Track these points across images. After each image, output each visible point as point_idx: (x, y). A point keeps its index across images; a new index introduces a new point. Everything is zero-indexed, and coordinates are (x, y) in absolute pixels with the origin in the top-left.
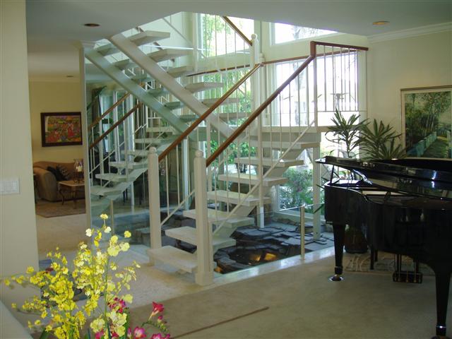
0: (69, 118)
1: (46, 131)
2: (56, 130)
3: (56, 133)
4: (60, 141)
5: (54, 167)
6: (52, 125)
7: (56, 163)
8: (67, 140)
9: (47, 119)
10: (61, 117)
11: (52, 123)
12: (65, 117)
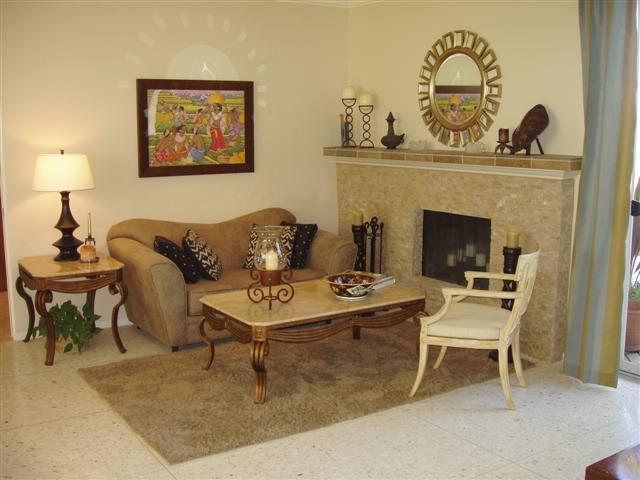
0: (214, 97)
1: (152, 131)
2: (178, 129)
3: (179, 138)
4: (189, 161)
5: (175, 237)
6: (169, 116)
7: (177, 225)
8: (209, 160)
9: (155, 96)
10: (193, 93)
11: (167, 110)
12: (203, 94)
